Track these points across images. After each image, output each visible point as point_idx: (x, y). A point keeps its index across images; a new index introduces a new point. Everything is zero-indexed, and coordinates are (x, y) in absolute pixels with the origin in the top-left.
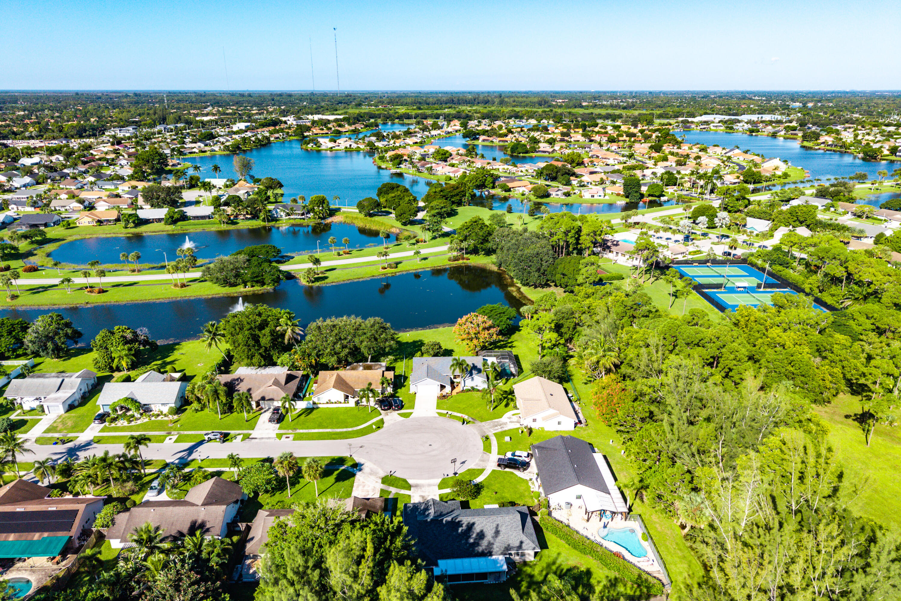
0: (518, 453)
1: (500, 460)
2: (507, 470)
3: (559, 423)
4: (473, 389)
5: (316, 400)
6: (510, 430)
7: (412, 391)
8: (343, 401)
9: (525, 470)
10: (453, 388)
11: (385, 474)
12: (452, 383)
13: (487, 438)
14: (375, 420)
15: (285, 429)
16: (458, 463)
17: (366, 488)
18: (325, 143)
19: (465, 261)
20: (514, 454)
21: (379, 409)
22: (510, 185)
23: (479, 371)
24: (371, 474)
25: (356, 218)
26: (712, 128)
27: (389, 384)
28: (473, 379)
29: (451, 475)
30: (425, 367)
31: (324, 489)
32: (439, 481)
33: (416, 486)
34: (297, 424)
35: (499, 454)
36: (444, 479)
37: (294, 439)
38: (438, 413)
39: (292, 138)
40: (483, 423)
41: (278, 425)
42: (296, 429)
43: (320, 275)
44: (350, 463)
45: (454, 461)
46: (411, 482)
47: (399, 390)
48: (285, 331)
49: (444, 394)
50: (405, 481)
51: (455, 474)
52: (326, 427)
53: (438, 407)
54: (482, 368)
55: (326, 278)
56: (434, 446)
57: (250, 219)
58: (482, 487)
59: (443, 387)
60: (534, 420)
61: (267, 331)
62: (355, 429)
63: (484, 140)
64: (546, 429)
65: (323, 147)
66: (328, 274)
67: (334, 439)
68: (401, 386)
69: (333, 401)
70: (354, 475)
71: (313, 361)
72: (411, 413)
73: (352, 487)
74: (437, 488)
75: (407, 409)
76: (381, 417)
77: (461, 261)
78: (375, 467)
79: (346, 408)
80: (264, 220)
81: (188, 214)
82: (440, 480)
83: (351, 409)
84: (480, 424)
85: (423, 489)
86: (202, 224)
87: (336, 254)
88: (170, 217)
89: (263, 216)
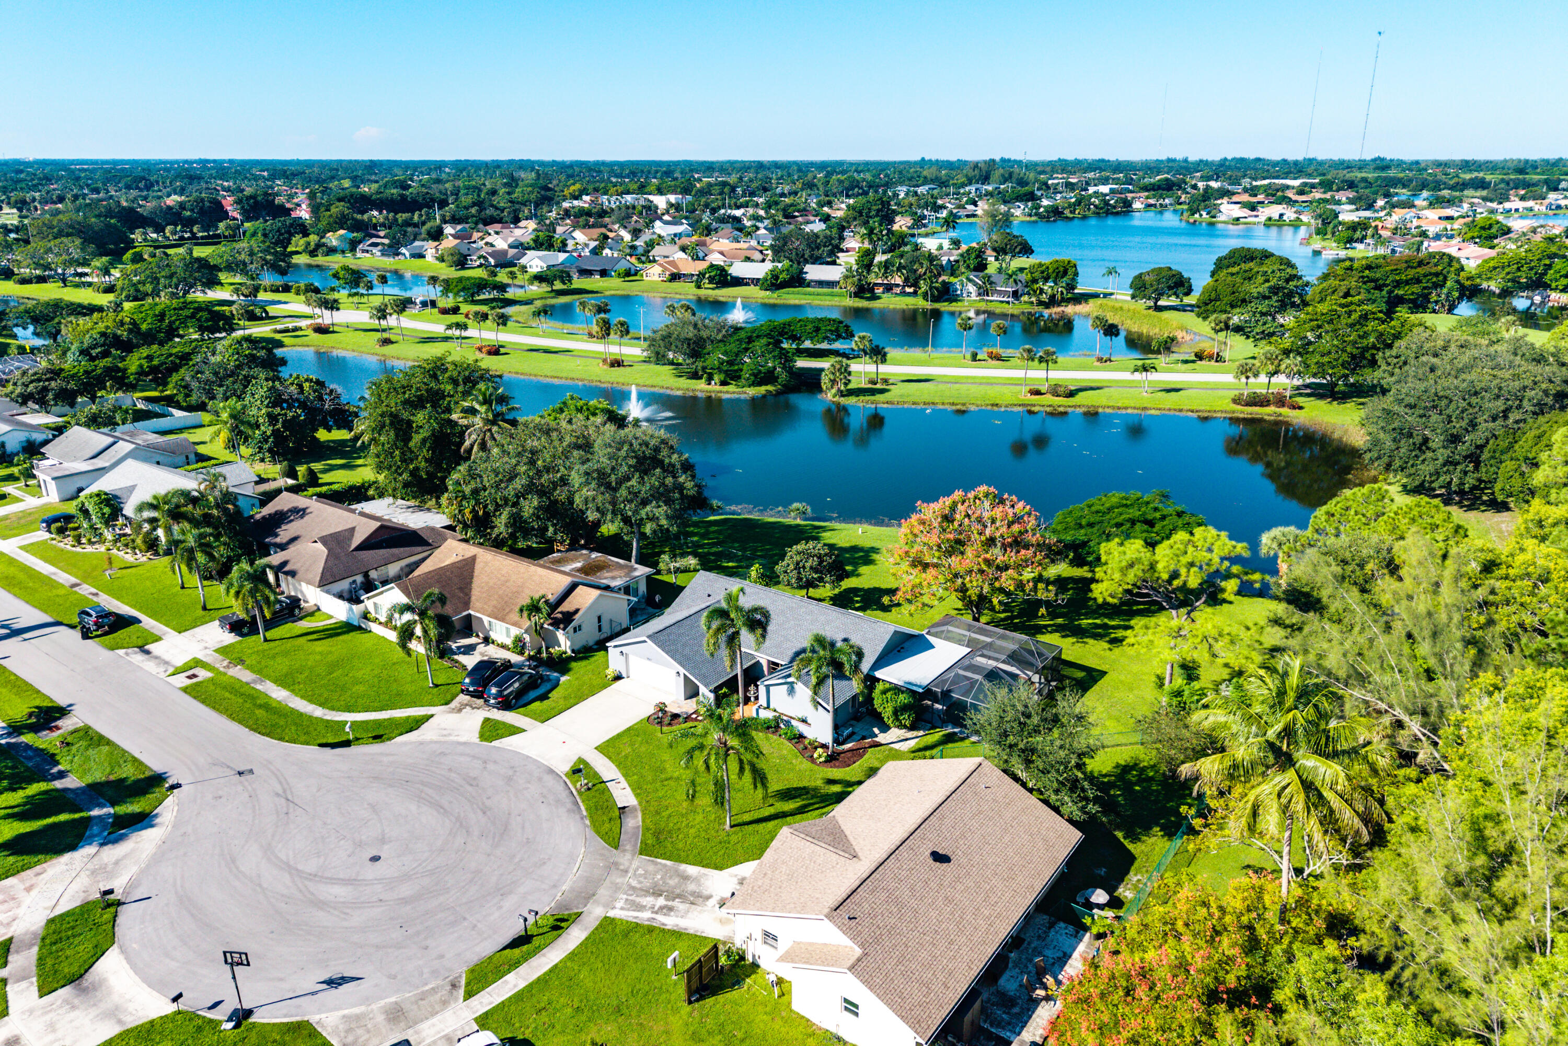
5: (370, 607)
7: (612, 668)
13: (557, 927)
15: (227, 653)
18: (1230, 211)
28: (792, 689)
38: (578, 763)
40: (637, 861)
41: (233, 641)
42: (241, 662)
43: (878, 386)
47: (600, 655)
49: (686, 709)
53: (610, 743)
56: (378, 868)
60: (770, 939)
65: (1222, 218)
72: (516, 732)
75: (529, 713)
76: (435, 710)
77: (1270, 410)
78: (148, 853)
80: (925, 297)
84: (626, 857)
86: (813, 294)
87: (968, 356)
88: (773, 276)
89: (923, 286)
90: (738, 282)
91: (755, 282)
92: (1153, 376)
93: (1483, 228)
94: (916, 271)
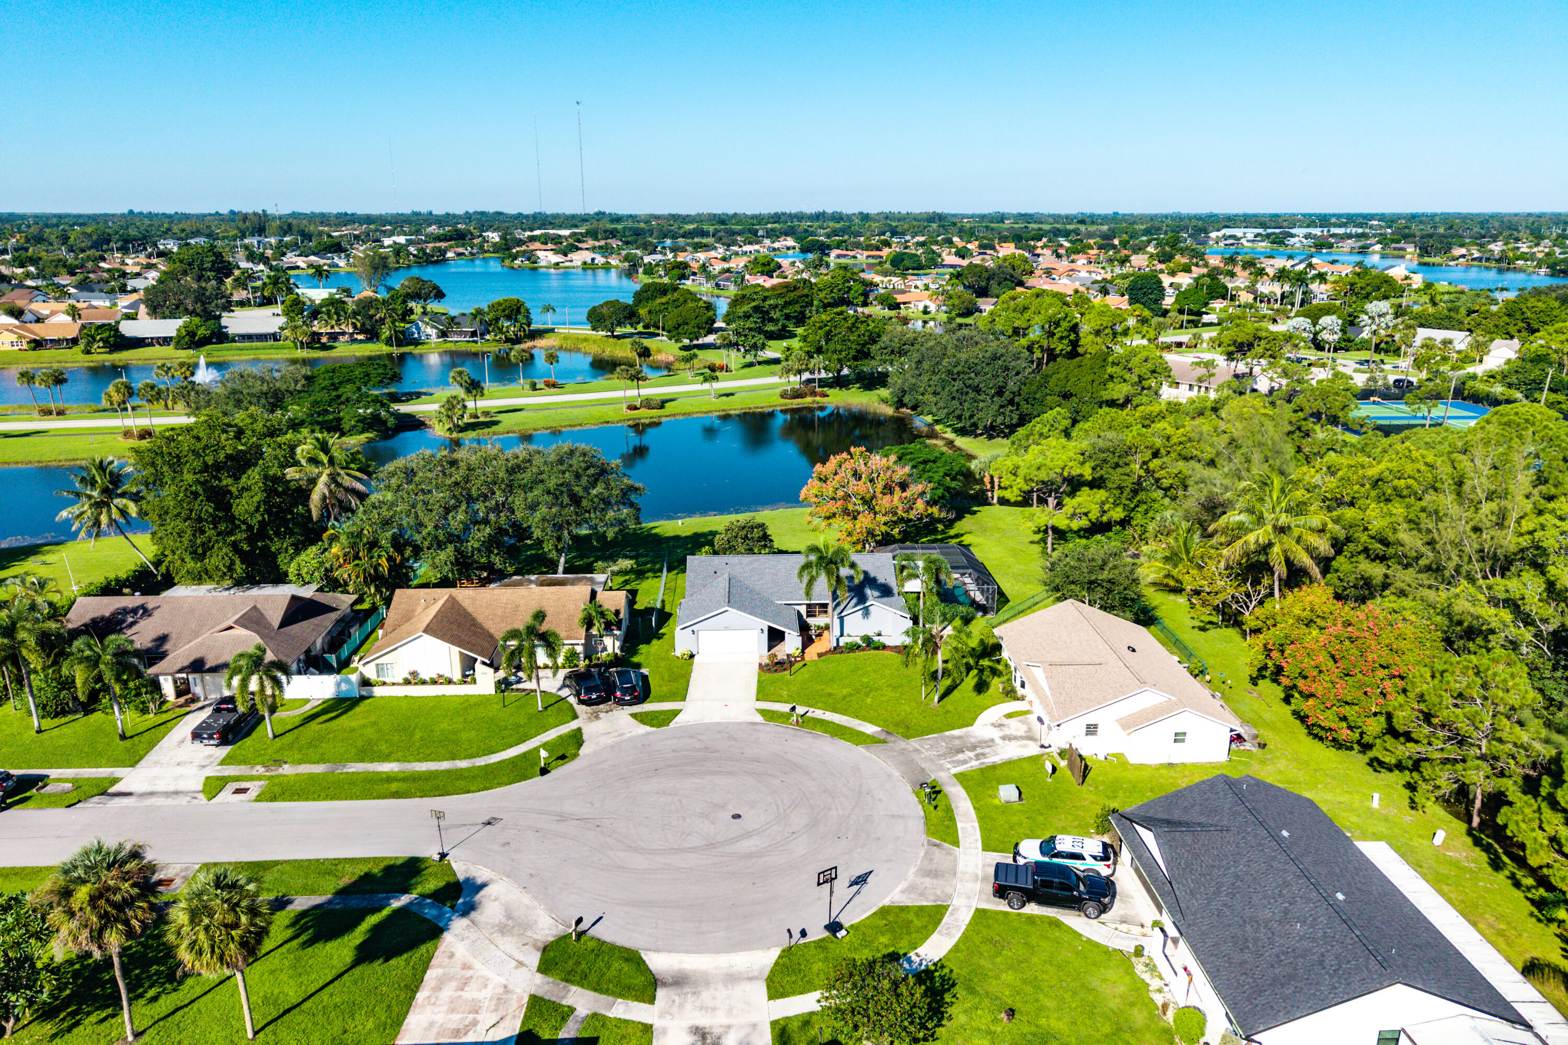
0: (1065, 844)
1: (999, 868)
2: (1032, 909)
3: (1179, 737)
4: (869, 643)
5: (370, 672)
6: (1009, 763)
7: (680, 650)
8: (457, 676)
9: (1104, 909)
10: (807, 641)
11: (560, 930)
12: (804, 628)
13: (935, 792)
14: (552, 735)
15: (244, 762)
16: (841, 885)
17: (470, 994)
18: (547, 257)
19: (818, 399)
20: (1048, 847)
21: (573, 700)
22: (900, 298)
23: (886, 591)
24: (503, 929)
25: (586, 340)
26: (1246, 244)
27: (608, 626)
28: (866, 613)
29: (817, 933)
30: (722, 583)
31: (293, 996)
32: (767, 958)
33: (679, 981)
34: (291, 746)
35: (987, 847)
36: (788, 952)
37: (259, 799)
38: (763, 712)
39: (487, 255)
40: (914, 743)
41: (225, 751)
42: (279, 762)
43: (482, 419)
44: (431, 884)
45: (827, 877)
46: (657, 962)
47: (643, 648)
48: (313, 481)
49: (781, 656)
50: (633, 958)
51: (834, 927)
52: (386, 758)
53: (762, 693)
54: (893, 582)
55: (496, 423)
56: (751, 820)
57: (361, 341)
58: (949, 984)
59: (775, 637)
60: (1092, 729)
61: (253, 476)
62: (481, 762)
63: (839, 256)
64: (1133, 759)
65: (543, 263)
66: (500, 417)
67: (396, 795)
68: (653, 635)
69: (425, 675)
70: (435, 932)
71: (384, 562)
72: (676, 713)
73: (413, 986)
74: (761, 990)
75: (662, 699)
76: (574, 725)
77: (809, 400)
78: (526, 899)
79: (467, 698)
80: (388, 342)
81: (231, 331)
82: (774, 954)
83: (483, 701)
84: (902, 744)
85: (706, 996)
86: (257, 349)
87: (527, 387)
88: (188, 333)
89: (386, 332)
90: (139, 343)
91: (165, 341)
92: (716, 385)
93: (764, 265)
94: (371, 317)
